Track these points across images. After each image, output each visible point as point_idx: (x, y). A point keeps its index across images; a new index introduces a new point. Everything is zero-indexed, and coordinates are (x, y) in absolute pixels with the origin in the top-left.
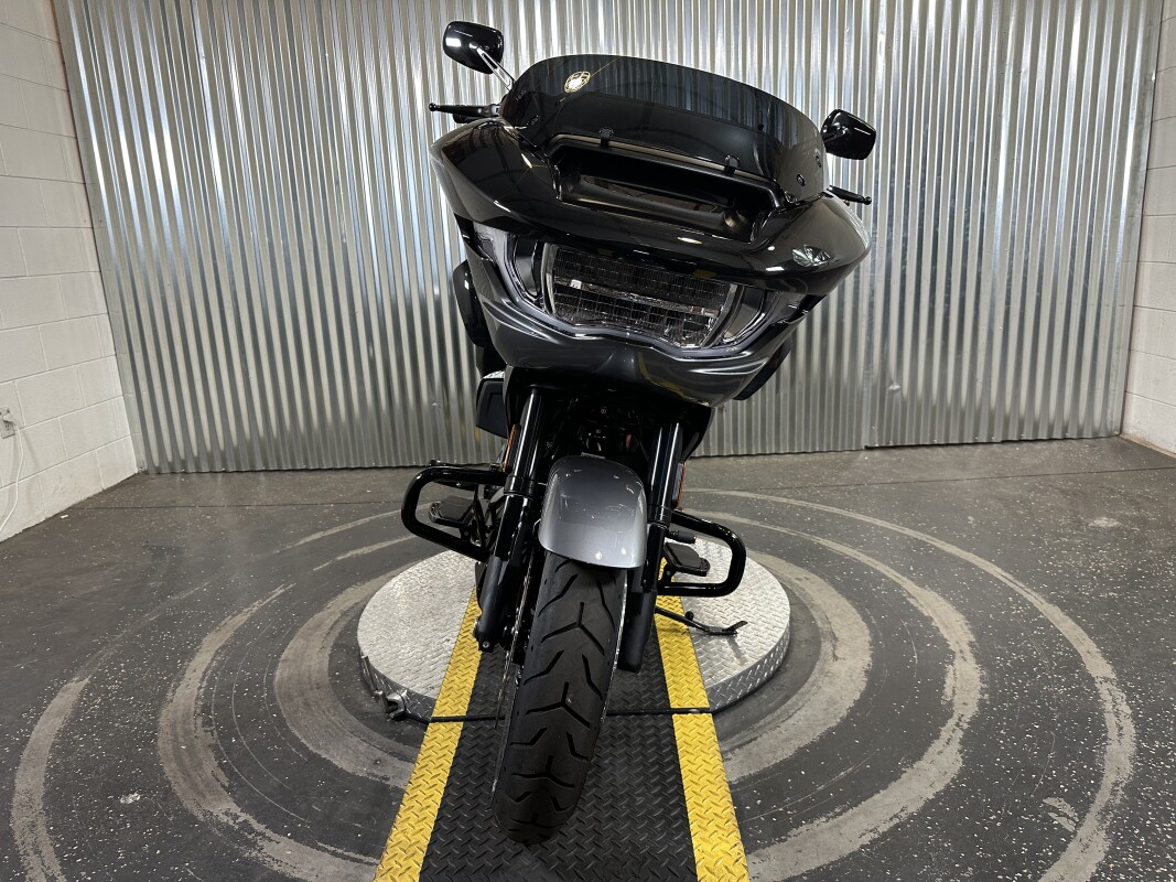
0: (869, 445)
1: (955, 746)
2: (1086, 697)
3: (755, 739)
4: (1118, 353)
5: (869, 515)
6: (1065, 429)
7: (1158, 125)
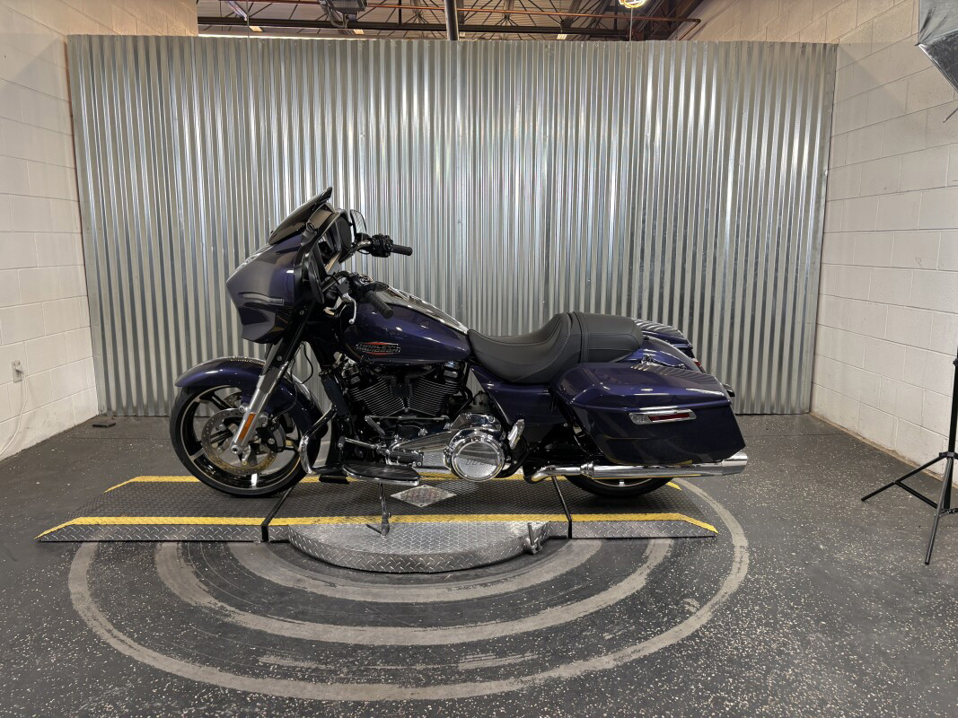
1: (644, 576)
2: (726, 555)
4: (807, 356)
7: (829, 204)
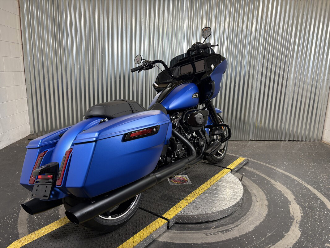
0: (251, 139)
1: (297, 228)
3: (240, 224)
4: (322, 118)
5: (256, 160)
6: (306, 138)
